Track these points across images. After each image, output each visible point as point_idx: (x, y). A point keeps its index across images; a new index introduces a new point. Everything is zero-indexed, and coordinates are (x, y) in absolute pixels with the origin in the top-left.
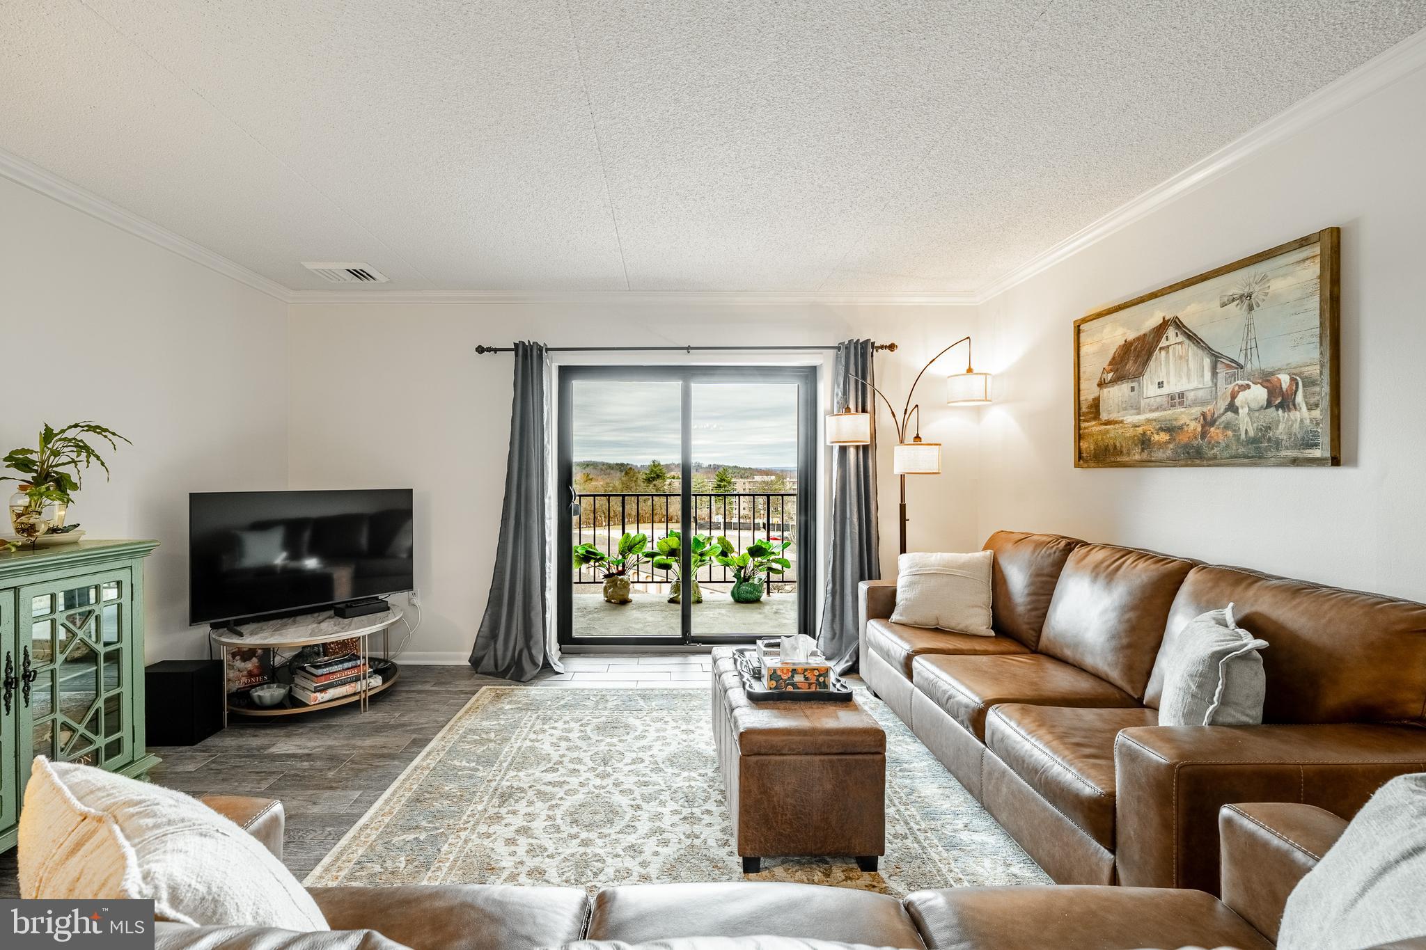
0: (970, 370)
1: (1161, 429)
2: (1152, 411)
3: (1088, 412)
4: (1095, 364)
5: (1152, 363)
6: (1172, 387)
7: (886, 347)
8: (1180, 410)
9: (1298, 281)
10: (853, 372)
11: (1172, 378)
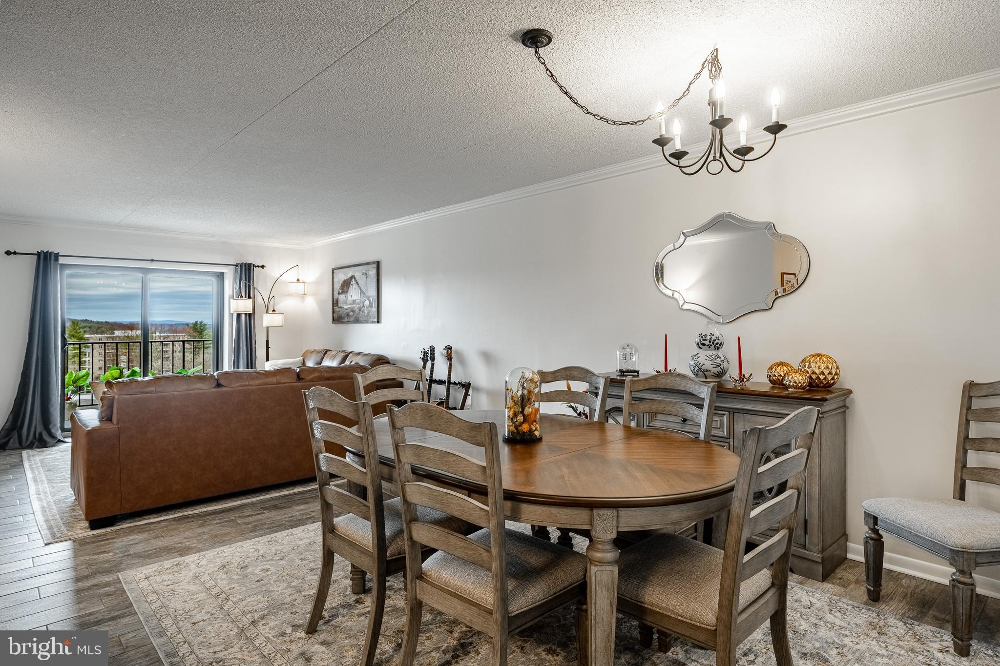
0: (298, 280)
1: (351, 311)
2: (350, 305)
3: (335, 303)
4: (337, 286)
5: (349, 289)
6: (354, 298)
7: (260, 267)
8: (355, 305)
9: (373, 272)
10: (243, 278)
11: (353, 294)
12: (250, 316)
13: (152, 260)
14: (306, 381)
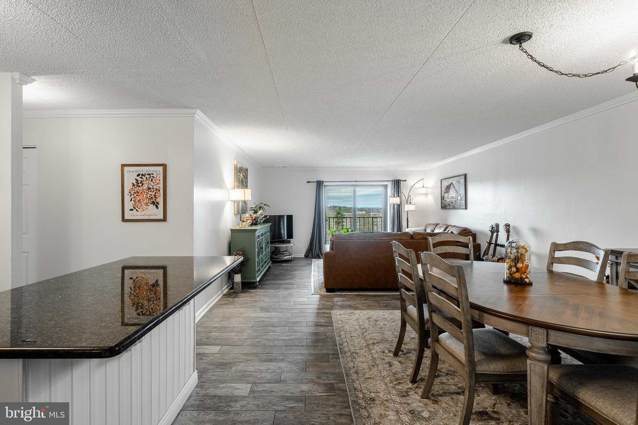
0: (423, 186)
1: (451, 203)
2: (450, 199)
3: (442, 198)
4: (444, 189)
5: (450, 190)
6: (452, 195)
7: (404, 181)
8: (453, 199)
9: (462, 181)
10: (396, 187)
11: (452, 193)
12: (399, 206)
13: (357, 181)
14: (415, 239)
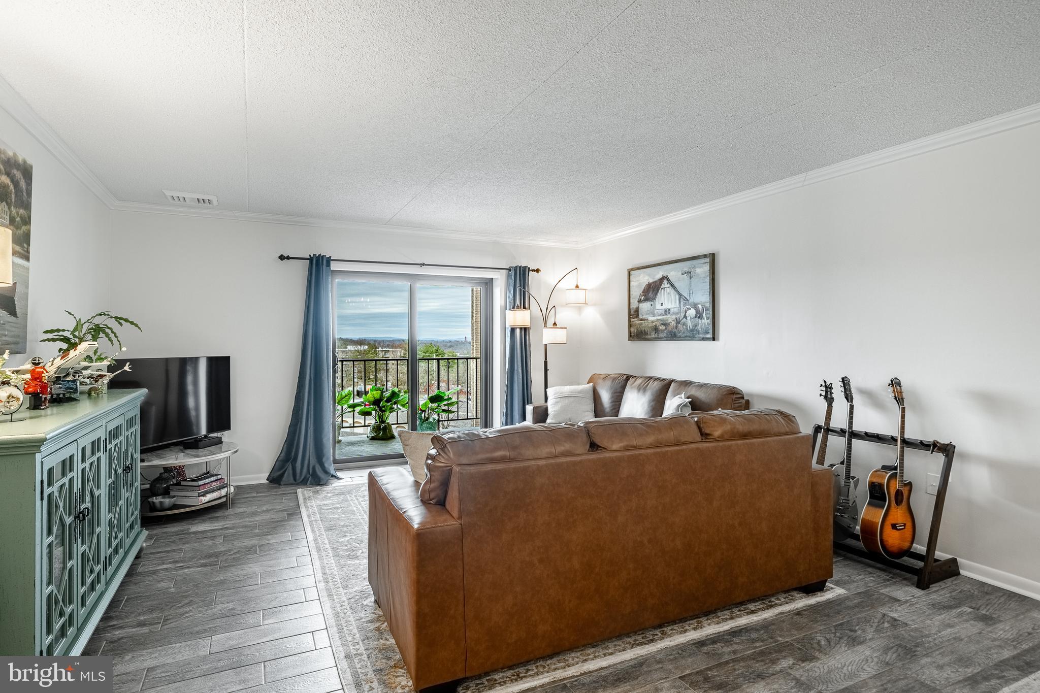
0: (577, 287)
1: (662, 324)
2: (659, 315)
3: (634, 314)
4: (637, 292)
5: (659, 294)
6: (667, 306)
7: (535, 270)
8: (668, 316)
9: (703, 269)
10: (518, 285)
11: (666, 301)
12: (525, 332)
13: (422, 264)
14: (715, 440)
